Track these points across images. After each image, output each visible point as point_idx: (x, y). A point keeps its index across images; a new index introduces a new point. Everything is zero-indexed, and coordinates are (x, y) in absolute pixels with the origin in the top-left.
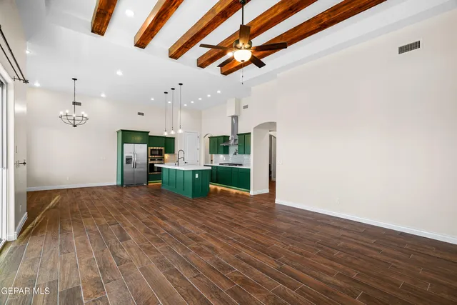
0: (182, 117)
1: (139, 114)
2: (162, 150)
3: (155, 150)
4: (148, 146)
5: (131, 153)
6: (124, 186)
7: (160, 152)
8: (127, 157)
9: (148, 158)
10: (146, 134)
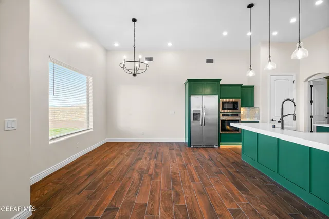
2: (237, 103)
3: (228, 102)
4: (219, 98)
5: (198, 107)
6: (192, 146)
7: (235, 106)
8: (195, 113)
9: (219, 113)
10: (216, 82)
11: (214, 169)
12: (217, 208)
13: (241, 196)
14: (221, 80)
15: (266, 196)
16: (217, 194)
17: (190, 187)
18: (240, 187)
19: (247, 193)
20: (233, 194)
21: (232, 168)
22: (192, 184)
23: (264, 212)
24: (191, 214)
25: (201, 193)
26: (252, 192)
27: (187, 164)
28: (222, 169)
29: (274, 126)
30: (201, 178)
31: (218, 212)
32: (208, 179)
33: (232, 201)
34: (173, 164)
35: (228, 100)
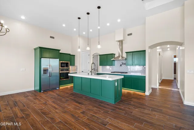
0: (80, 42)
1: (51, 37)
2: (68, 63)
3: (64, 63)
4: (60, 61)
5: (47, 66)
6: (42, 91)
7: (67, 65)
8: (45, 69)
9: (59, 69)
10: (58, 51)
11: (63, 100)
12: (75, 115)
13: (82, 106)
14: (60, 50)
15: (89, 103)
16: (72, 109)
17: (56, 112)
18: (80, 103)
19: (83, 104)
20: (78, 107)
21: (72, 97)
22: (57, 111)
23: (91, 108)
24: (66, 123)
25: (65, 112)
26: (84, 103)
27: (46, 102)
28: (68, 99)
29: (88, 74)
30: (60, 106)
31: (77, 116)
32: (63, 105)
33: (79, 109)
34: (35, 105)
35: (63, 62)
